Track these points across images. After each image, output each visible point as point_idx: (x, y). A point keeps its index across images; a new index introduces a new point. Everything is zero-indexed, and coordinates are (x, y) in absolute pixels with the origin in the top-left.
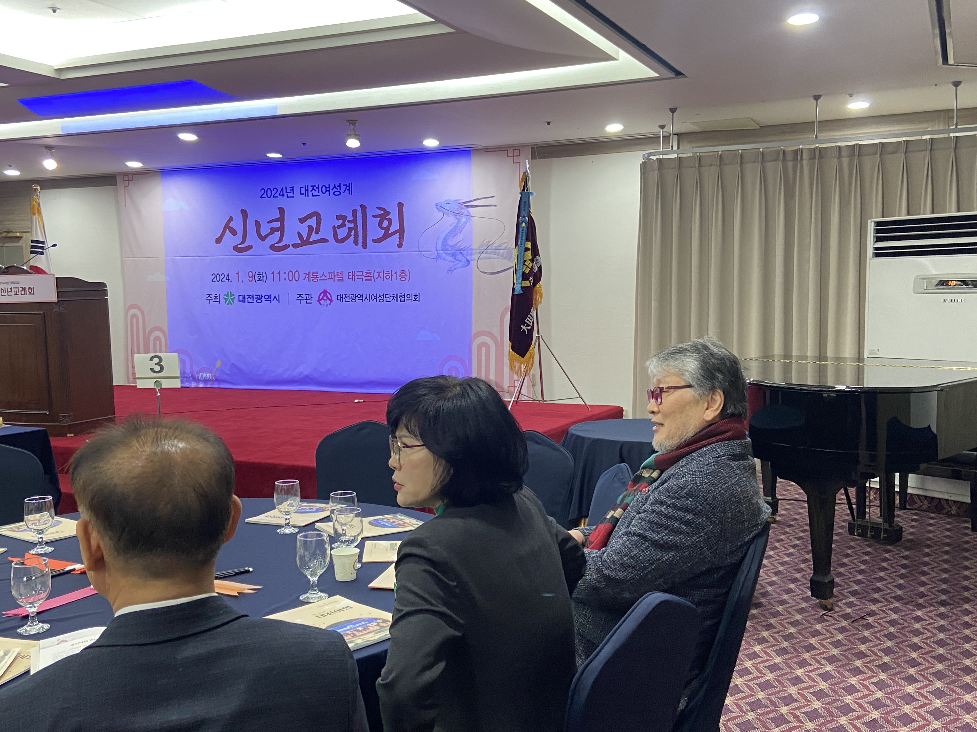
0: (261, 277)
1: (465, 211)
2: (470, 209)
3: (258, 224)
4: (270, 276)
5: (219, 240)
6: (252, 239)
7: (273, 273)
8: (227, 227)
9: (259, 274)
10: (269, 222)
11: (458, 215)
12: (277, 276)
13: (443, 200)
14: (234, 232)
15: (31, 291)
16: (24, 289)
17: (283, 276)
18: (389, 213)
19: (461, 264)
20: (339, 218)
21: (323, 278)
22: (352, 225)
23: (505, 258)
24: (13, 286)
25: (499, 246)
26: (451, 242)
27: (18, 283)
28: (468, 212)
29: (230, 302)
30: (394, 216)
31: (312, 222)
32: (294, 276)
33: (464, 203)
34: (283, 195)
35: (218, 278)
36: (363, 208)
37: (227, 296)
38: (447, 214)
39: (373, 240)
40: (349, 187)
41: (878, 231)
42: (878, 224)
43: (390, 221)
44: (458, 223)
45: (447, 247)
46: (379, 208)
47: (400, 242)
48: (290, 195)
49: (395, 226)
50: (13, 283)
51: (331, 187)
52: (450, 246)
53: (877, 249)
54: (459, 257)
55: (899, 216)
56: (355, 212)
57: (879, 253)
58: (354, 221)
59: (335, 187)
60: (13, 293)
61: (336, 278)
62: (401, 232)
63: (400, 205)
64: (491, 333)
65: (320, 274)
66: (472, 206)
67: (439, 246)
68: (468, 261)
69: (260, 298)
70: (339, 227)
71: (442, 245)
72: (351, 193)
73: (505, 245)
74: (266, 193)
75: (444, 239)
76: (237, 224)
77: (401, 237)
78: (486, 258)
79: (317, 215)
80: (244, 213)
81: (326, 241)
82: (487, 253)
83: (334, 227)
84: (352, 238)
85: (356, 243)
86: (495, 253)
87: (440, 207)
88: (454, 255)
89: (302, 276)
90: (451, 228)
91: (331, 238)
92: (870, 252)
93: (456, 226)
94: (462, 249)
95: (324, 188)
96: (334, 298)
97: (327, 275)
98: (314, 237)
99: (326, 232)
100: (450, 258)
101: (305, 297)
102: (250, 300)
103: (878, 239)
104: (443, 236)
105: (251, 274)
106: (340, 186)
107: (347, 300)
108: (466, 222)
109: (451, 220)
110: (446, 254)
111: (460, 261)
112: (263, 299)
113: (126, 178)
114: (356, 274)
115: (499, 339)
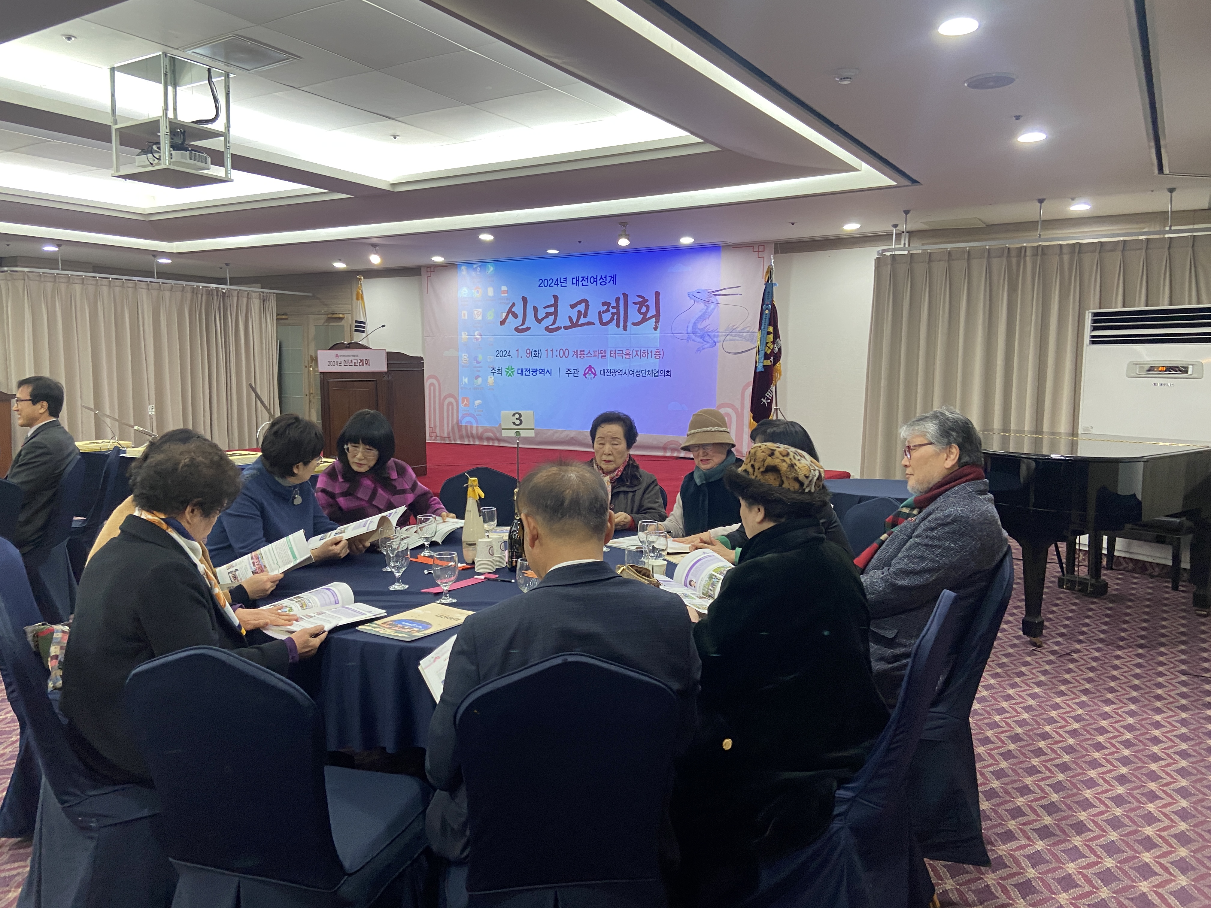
0: (537, 354)
1: (713, 299)
2: (718, 297)
3: (536, 309)
4: (544, 353)
5: (503, 323)
6: (530, 320)
7: (547, 351)
8: (510, 311)
9: (535, 352)
10: (544, 308)
11: (707, 302)
12: (550, 353)
13: (694, 289)
14: (515, 316)
15: (367, 362)
16: (362, 361)
17: (555, 353)
18: (647, 300)
19: (708, 345)
20: (604, 304)
21: (589, 355)
22: (615, 311)
23: (748, 340)
24: (353, 358)
25: (743, 329)
26: (700, 326)
27: (357, 356)
28: (717, 300)
29: (510, 374)
30: (652, 303)
31: (582, 307)
32: (564, 353)
33: (713, 292)
34: (558, 285)
35: (500, 354)
36: (625, 296)
37: (508, 369)
38: (698, 302)
39: (633, 324)
40: (614, 278)
41: (1095, 321)
42: (1096, 315)
43: (648, 307)
44: (707, 309)
45: (697, 330)
46: (638, 296)
47: (656, 325)
48: (563, 284)
49: (652, 312)
50: (353, 356)
51: (599, 278)
52: (699, 329)
53: (1093, 337)
54: (707, 338)
55: (1115, 308)
56: (617, 300)
57: (1096, 341)
58: (617, 307)
59: (601, 278)
60: (353, 364)
61: (600, 355)
62: (657, 316)
63: (657, 294)
64: (733, 405)
65: (586, 352)
66: (720, 295)
67: (690, 330)
68: (715, 342)
69: (535, 371)
70: (604, 312)
71: (693, 328)
72: (615, 283)
73: (748, 329)
74: (544, 283)
75: (695, 323)
76: (518, 309)
77: (657, 322)
78: (731, 340)
79: (586, 301)
80: (525, 300)
81: (593, 324)
82: (731, 336)
83: (600, 312)
84: (615, 321)
85: (618, 325)
86: (739, 336)
87: (691, 295)
88: (702, 337)
89: (571, 353)
90: (700, 314)
91: (597, 322)
92: (1087, 339)
93: (705, 312)
94: (709, 332)
95: (592, 279)
96: (598, 372)
97: (592, 353)
98: (582, 320)
99: (593, 316)
100: (699, 340)
101: (572, 371)
102: (527, 374)
103: (1095, 328)
104: (693, 320)
105: (528, 351)
106: (606, 277)
107: (609, 374)
108: (714, 309)
109: (701, 306)
110: (696, 336)
111: (708, 342)
112: (538, 373)
113: (429, 270)
114: (617, 352)
115: (740, 410)
